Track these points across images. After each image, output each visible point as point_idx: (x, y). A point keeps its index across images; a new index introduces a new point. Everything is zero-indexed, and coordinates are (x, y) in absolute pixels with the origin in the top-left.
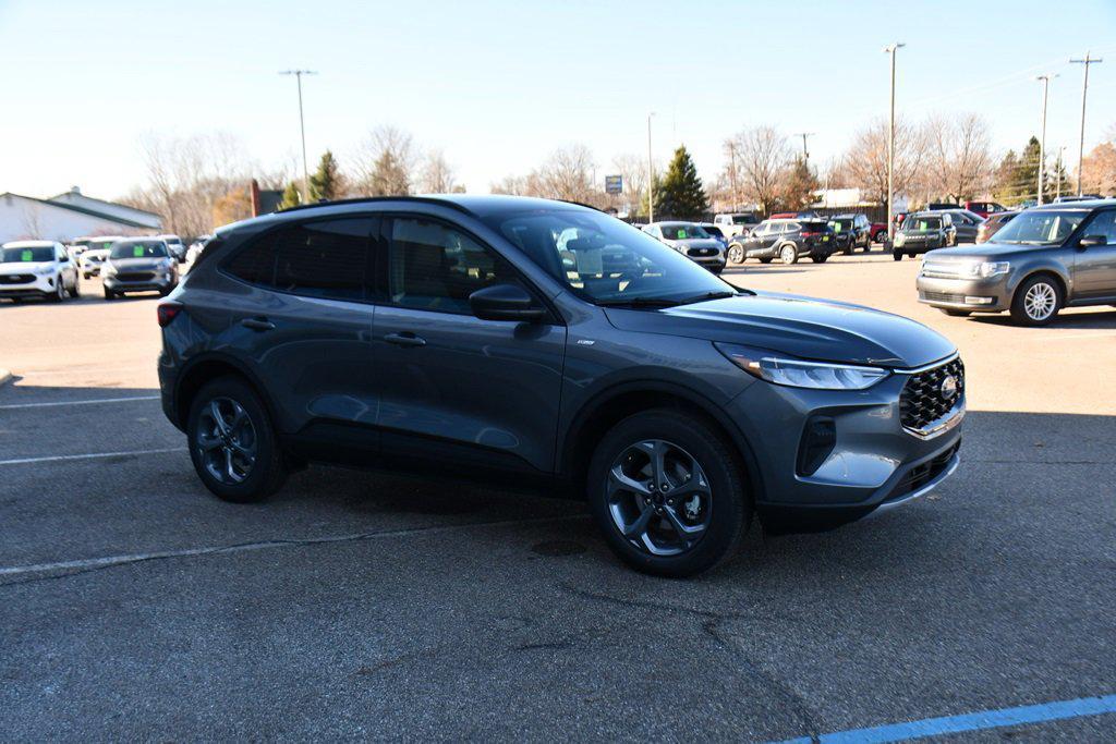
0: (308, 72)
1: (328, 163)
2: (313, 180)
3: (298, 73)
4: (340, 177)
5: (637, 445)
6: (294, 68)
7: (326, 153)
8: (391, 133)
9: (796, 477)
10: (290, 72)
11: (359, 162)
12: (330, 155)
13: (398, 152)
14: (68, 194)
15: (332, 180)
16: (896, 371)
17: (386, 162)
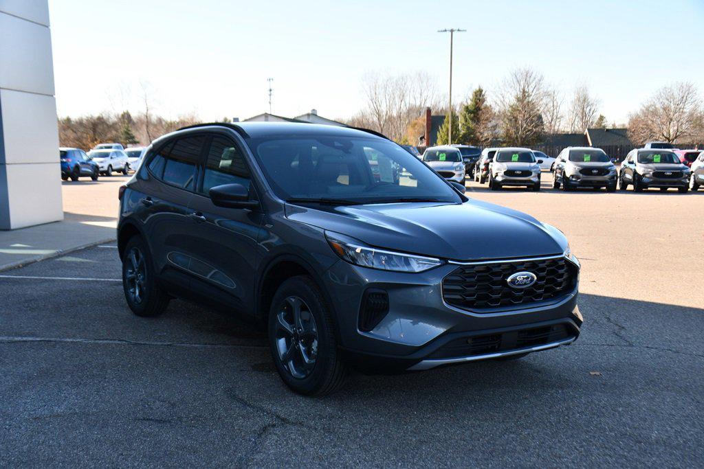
0: (459, 30)
1: (479, 96)
2: (467, 108)
3: (452, 31)
4: (486, 107)
5: (287, 299)
6: (449, 28)
7: (478, 89)
8: (527, 75)
9: (358, 331)
10: (446, 31)
11: (501, 97)
12: (481, 91)
13: (531, 90)
14: (308, 115)
15: (480, 109)
16: (449, 262)
17: (523, 97)
